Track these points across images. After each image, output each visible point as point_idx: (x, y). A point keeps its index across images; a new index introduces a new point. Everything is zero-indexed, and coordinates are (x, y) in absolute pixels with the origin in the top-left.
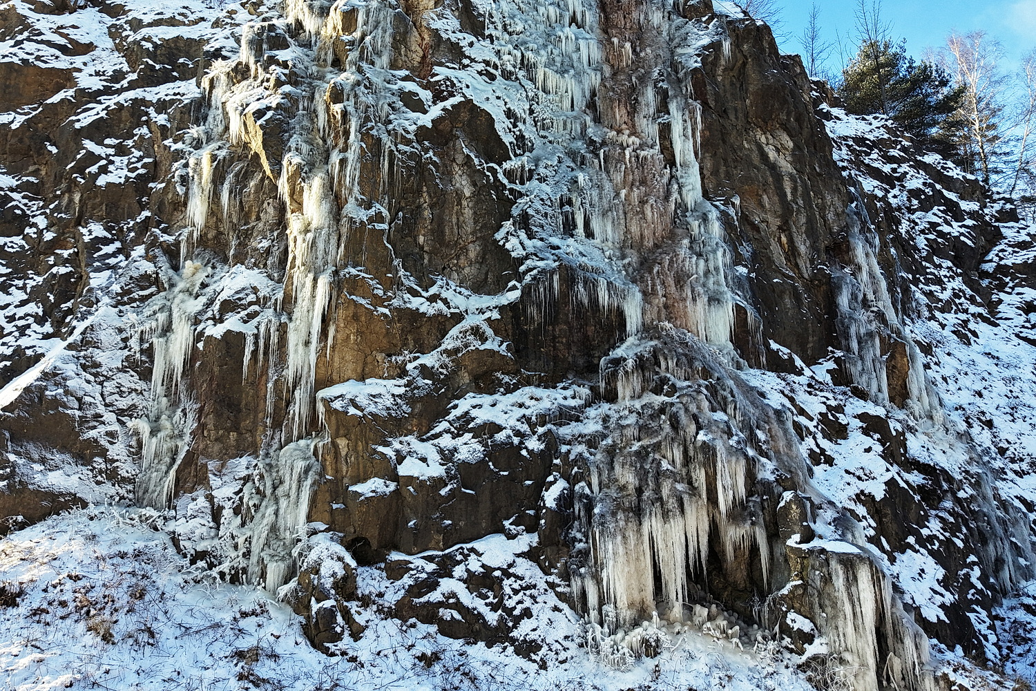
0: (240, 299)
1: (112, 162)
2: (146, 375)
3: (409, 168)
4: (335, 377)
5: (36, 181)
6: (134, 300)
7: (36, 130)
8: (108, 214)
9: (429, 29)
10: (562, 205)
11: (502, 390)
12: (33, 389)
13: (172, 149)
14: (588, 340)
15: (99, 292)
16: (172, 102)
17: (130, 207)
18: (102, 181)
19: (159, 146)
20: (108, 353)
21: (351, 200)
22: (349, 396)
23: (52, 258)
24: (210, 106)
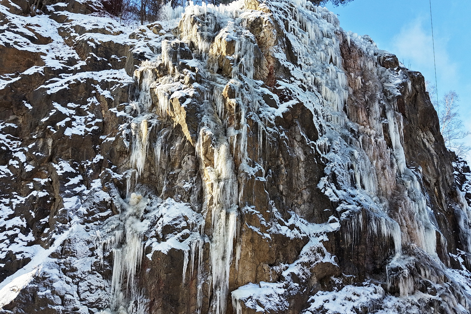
0: (176, 225)
1: (74, 120)
2: (107, 275)
3: (273, 142)
4: (239, 280)
5: (16, 127)
6: (95, 219)
7: (16, 92)
8: (73, 155)
9: (273, 57)
10: (349, 169)
11: (336, 288)
12: (28, 290)
13: (118, 115)
14: (375, 254)
15: (71, 213)
16: (113, 83)
17: (87, 152)
18: (68, 132)
19: (106, 112)
20: (81, 260)
21: (244, 161)
22: (254, 298)
23: (31, 184)
24: (140, 89)
